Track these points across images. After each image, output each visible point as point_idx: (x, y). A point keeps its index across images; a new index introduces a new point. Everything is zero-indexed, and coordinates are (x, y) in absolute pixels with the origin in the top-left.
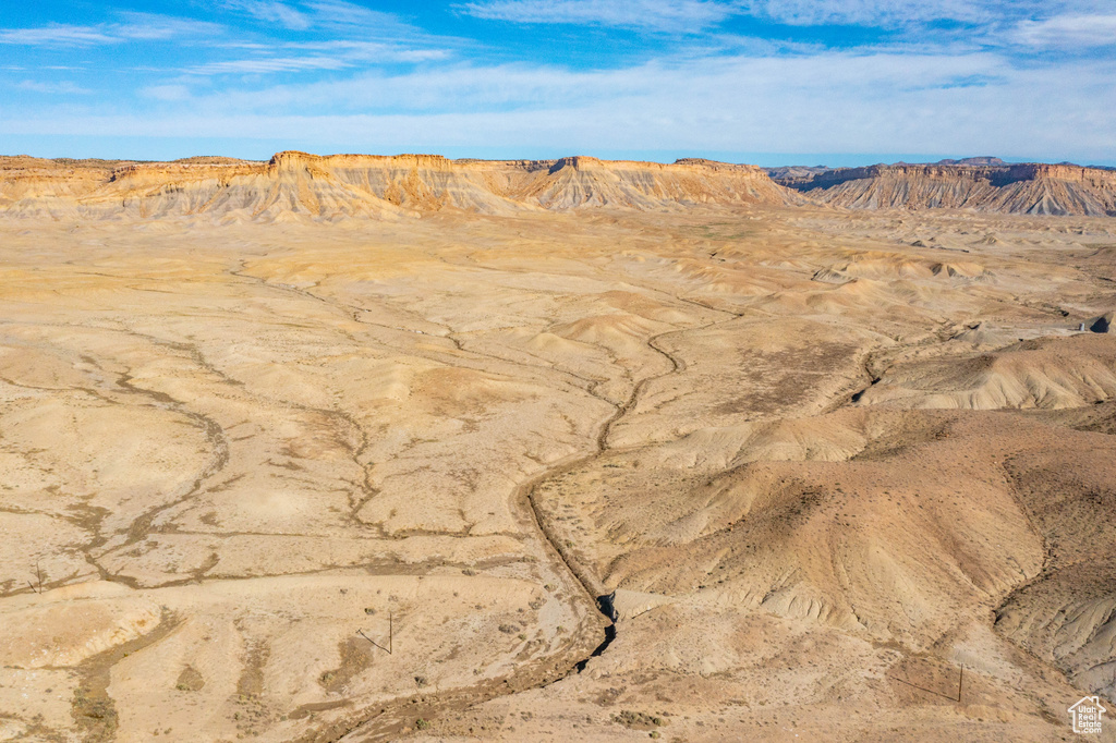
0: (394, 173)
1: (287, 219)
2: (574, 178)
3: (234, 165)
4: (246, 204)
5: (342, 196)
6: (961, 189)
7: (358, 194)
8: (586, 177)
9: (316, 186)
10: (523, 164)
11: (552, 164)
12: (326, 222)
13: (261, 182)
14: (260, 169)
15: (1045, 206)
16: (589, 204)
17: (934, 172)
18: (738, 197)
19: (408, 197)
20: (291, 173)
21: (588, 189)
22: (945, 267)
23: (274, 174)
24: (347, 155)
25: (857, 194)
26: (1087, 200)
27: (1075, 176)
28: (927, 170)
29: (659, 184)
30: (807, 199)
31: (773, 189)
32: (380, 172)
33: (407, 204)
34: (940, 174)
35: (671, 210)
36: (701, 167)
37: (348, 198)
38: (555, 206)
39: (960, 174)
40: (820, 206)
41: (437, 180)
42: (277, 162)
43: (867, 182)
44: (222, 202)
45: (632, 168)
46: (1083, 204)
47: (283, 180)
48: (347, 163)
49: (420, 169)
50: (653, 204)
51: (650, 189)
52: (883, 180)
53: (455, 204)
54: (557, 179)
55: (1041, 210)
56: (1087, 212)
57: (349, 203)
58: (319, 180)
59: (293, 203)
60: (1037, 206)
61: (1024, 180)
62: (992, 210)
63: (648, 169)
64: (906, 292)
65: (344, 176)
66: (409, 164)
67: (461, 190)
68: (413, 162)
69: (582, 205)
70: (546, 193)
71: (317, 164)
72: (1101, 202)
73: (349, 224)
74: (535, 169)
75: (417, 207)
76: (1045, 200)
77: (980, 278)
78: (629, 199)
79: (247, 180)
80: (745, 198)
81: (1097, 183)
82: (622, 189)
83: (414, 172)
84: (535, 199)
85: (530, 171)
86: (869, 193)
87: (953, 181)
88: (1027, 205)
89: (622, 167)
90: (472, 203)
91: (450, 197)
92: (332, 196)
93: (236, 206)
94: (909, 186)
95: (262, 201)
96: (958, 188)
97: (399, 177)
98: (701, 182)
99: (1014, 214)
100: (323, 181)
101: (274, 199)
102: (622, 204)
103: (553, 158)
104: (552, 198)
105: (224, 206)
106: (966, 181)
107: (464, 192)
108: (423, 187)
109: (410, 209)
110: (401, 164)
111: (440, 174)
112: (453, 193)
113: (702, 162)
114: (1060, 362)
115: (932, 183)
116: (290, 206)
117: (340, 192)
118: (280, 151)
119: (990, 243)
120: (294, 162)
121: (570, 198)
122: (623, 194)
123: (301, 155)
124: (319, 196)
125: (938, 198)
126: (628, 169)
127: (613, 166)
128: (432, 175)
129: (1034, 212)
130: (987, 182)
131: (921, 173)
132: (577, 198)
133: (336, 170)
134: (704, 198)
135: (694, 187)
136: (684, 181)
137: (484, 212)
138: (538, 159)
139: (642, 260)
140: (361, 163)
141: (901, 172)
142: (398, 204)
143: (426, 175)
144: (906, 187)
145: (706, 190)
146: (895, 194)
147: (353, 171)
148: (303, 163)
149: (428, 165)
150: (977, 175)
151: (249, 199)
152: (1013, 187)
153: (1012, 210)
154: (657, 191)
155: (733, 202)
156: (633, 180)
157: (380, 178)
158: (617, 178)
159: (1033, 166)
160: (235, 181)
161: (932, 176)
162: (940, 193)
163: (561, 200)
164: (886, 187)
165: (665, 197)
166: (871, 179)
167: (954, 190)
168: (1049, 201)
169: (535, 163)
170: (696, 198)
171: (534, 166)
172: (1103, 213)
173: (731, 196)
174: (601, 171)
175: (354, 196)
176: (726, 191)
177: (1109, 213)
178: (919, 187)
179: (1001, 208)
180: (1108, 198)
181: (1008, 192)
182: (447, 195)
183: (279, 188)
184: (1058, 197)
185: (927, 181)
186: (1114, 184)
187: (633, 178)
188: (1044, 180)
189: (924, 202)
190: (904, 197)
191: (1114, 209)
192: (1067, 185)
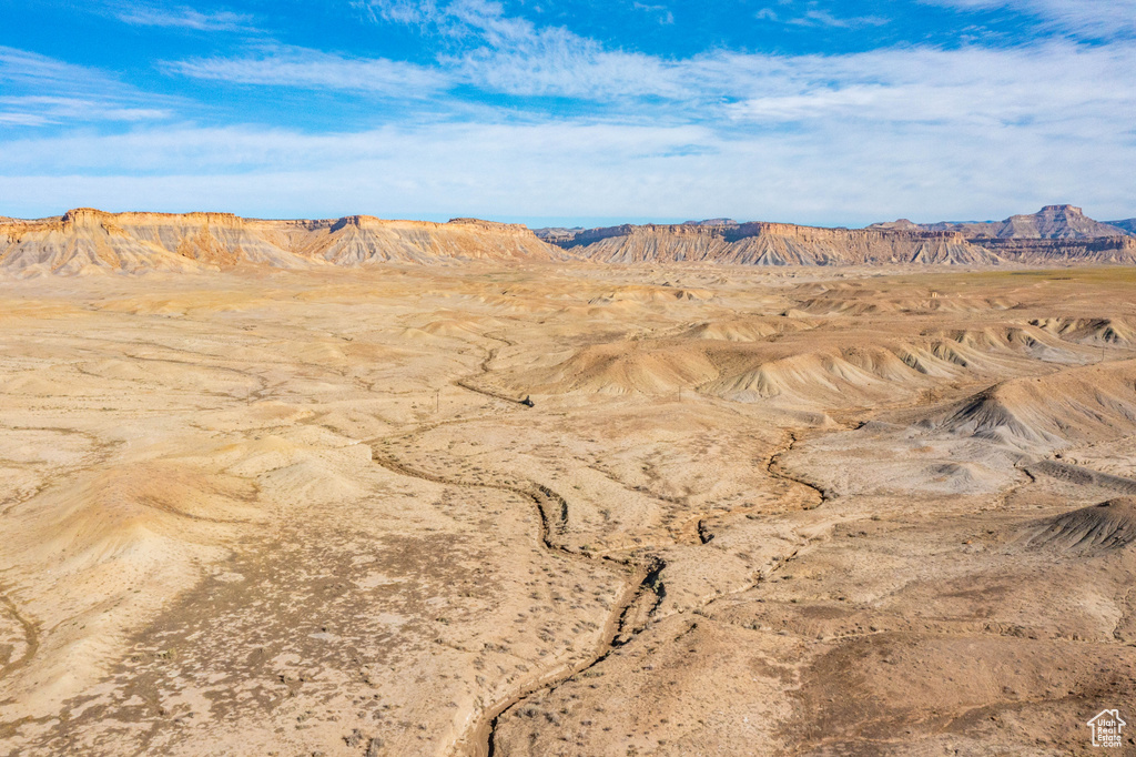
0: (185, 230)
1: (92, 272)
2: (356, 235)
4: (42, 259)
5: (140, 251)
6: (701, 245)
7: (154, 250)
8: (368, 235)
9: (113, 242)
10: (304, 223)
11: (333, 223)
12: (130, 275)
13: (55, 237)
14: (53, 227)
15: (769, 258)
16: (373, 260)
17: (678, 230)
18: (509, 253)
19: (203, 253)
20: (86, 229)
21: (371, 246)
22: (685, 294)
23: (69, 230)
24: (135, 213)
25: (614, 250)
26: (801, 252)
27: (791, 233)
28: (672, 228)
29: (436, 242)
30: (571, 255)
31: (540, 246)
32: (170, 229)
33: (203, 258)
34: (683, 231)
35: (450, 265)
36: (473, 226)
37: (146, 253)
38: (341, 261)
39: (700, 232)
40: (583, 261)
41: (229, 236)
42: (71, 219)
43: (622, 239)
44: (15, 257)
45: (408, 227)
46: (799, 256)
47: (79, 236)
48: (136, 220)
49: (211, 226)
50: (433, 260)
51: (428, 246)
52: (635, 237)
53: (249, 259)
54: (341, 236)
55: (766, 261)
56: (801, 263)
57: (149, 257)
58: (116, 236)
60: (763, 258)
61: (751, 236)
62: (727, 262)
63: (424, 228)
64: (657, 308)
65: (134, 233)
66: (200, 222)
67: (253, 246)
68: (204, 219)
69: (367, 261)
70: (330, 250)
71: (110, 221)
72: (812, 254)
73: (153, 276)
74: (315, 228)
75: (213, 262)
76: (768, 253)
77: (711, 300)
78: (410, 255)
79: (40, 236)
80: (515, 254)
81: (808, 239)
82: (402, 246)
83: (205, 229)
84: (320, 255)
85: (311, 230)
86: (624, 249)
87: (694, 237)
88: (755, 258)
89: (399, 226)
90: (266, 257)
91: (244, 253)
92: (130, 251)
93: (33, 261)
94: (658, 242)
95: (59, 255)
96: (698, 243)
97: (190, 234)
98: (475, 239)
99: (745, 265)
100: (119, 237)
101: (71, 254)
102: (404, 259)
103: (334, 217)
104: (337, 254)
105: (19, 261)
106: (705, 238)
107: (257, 247)
108: (216, 243)
109: (207, 263)
110: (190, 221)
111: (232, 231)
112: (246, 249)
113: (474, 221)
114: (747, 326)
115: (677, 239)
116: (89, 260)
117: (137, 247)
118: (73, 208)
120: (89, 218)
121: (354, 254)
122: (404, 250)
123: (95, 212)
124: (118, 251)
125: (683, 253)
126: (405, 228)
127: (391, 225)
128: (224, 232)
129: (761, 263)
130: (721, 238)
131: (667, 231)
132: (361, 254)
133: (127, 227)
134: (479, 254)
135: (468, 244)
136: (458, 239)
137: (279, 266)
138: (318, 218)
140: (150, 221)
141: (650, 230)
142: (193, 259)
143: (217, 232)
144: (655, 244)
145: (479, 247)
146: (646, 250)
147: (143, 229)
148: (98, 220)
149: (220, 223)
150: (714, 233)
151: (45, 254)
152: (743, 242)
153: (743, 262)
154: (434, 248)
155: (505, 257)
156: (411, 238)
157: (172, 235)
158: (396, 236)
159: (758, 224)
160: (27, 237)
161: (677, 234)
162: (684, 248)
163: (346, 257)
164: (639, 244)
165: (442, 254)
166: (625, 237)
167: (696, 248)
168: (772, 253)
169: (316, 222)
170: (471, 254)
171: (315, 225)
172: (814, 263)
173: (503, 252)
174: (382, 229)
175: (151, 251)
176: (497, 247)
177: (819, 263)
178: (666, 243)
179: (734, 261)
180: (818, 251)
181: (739, 247)
182: (241, 251)
183: (76, 244)
184: (779, 251)
185: (673, 238)
186: (821, 238)
187: (411, 236)
188: (767, 236)
189: (672, 257)
190: (654, 253)
191: (823, 260)
192: (785, 240)
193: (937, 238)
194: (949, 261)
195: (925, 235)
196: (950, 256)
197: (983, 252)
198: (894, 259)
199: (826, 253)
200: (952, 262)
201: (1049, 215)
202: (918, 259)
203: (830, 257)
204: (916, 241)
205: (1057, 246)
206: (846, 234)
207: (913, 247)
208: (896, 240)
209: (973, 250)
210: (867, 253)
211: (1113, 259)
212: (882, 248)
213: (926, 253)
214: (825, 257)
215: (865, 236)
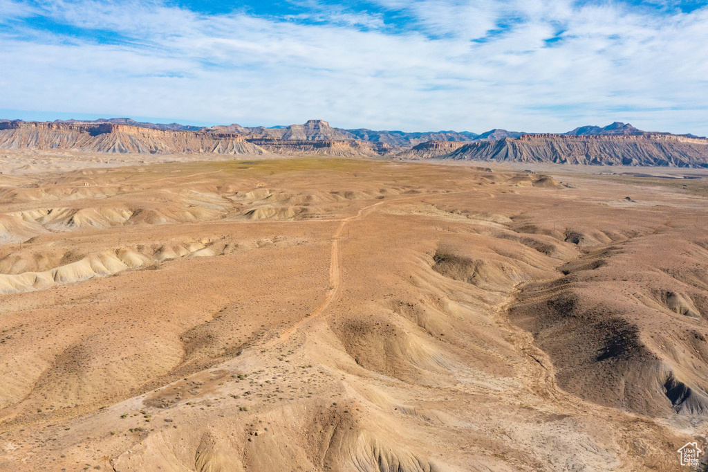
6: (72, 137)
15: (117, 148)
17: (55, 127)
25: (4, 139)
26: (140, 145)
28: (50, 125)
34: (59, 128)
39: (71, 128)
43: (11, 131)
46: (138, 147)
52: (22, 130)
55: (114, 150)
56: (139, 151)
60: (112, 148)
61: (106, 133)
62: (88, 150)
72: (147, 146)
76: (116, 144)
81: (146, 136)
86: (12, 138)
87: (67, 132)
88: (107, 147)
94: (39, 134)
96: (70, 136)
99: (99, 152)
106: (75, 133)
115: (54, 133)
125: (57, 143)
129: (110, 151)
130: (87, 133)
131: (47, 127)
141: (33, 126)
144: (37, 136)
146: (30, 139)
150: (81, 129)
152: (100, 136)
153: (99, 150)
159: (110, 125)
161: (54, 129)
162: (58, 139)
166: (14, 130)
167: (68, 138)
168: (119, 145)
172: (148, 152)
177: (152, 152)
178: (45, 135)
179: (93, 149)
180: (152, 144)
181: (98, 140)
184: (124, 143)
185: (51, 132)
186: (155, 136)
188: (117, 133)
189: (49, 145)
190: (36, 141)
191: (154, 150)
192: (129, 136)
193: (227, 138)
194: (233, 152)
195: (221, 136)
196: (234, 149)
197: (255, 147)
198: (201, 150)
199: (157, 146)
200: (235, 153)
201: (311, 125)
202: (216, 151)
203: (160, 148)
204: (216, 139)
205: (299, 144)
206: (172, 133)
207: (214, 143)
208: (204, 138)
209: (249, 146)
210: (185, 146)
211: (325, 153)
212: (195, 142)
213: (221, 147)
214: (156, 148)
215: (185, 135)
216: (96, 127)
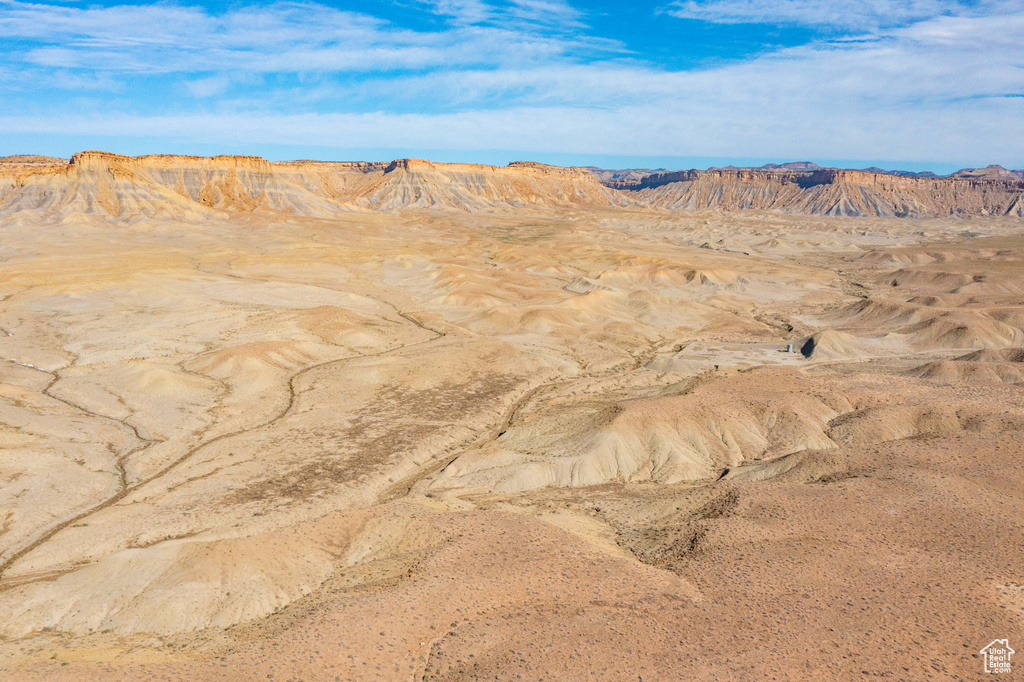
0: (211, 174)
1: (75, 220)
2: (404, 179)
3: (49, 164)
4: (40, 204)
5: (145, 197)
6: (770, 191)
7: (165, 195)
8: (416, 179)
9: (117, 187)
10: (359, 166)
11: (386, 166)
12: (120, 224)
13: (57, 181)
14: (58, 169)
15: (842, 208)
16: (416, 205)
17: (746, 176)
18: (566, 198)
19: (223, 198)
20: (91, 173)
21: (417, 190)
22: (698, 275)
23: (72, 173)
24: (162, 156)
25: (678, 196)
26: (879, 202)
27: (868, 181)
28: (740, 174)
29: (491, 185)
30: (632, 200)
31: (600, 191)
32: (196, 172)
33: (221, 205)
34: (752, 177)
35: (496, 210)
36: (532, 169)
37: (152, 198)
38: (384, 206)
39: (769, 178)
40: (643, 207)
41: (255, 181)
42: (76, 162)
43: (687, 184)
44: (14, 201)
45: (465, 170)
46: (875, 206)
47: (82, 180)
48: (162, 163)
49: (238, 170)
50: (481, 205)
51: (483, 190)
52: (700, 183)
53: (271, 205)
54: (388, 180)
55: (838, 211)
56: (878, 214)
57: (153, 203)
58: (121, 181)
59: (90, 204)
60: (835, 207)
61: (824, 184)
62: (796, 211)
63: (480, 172)
65: (158, 176)
66: (227, 165)
67: (279, 191)
68: (232, 162)
69: (410, 206)
70: (376, 193)
71: (124, 164)
72: (890, 204)
73: (143, 226)
74: (369, 170)
75: (230, 208)
76: (842, 202)
77: (730, 286)
78: (457, 200)
79: (43, 180)
80: (573, 199)
81: (887, 187)
82: (451, 190)
83: (232, 173)
84: (365, 199)
85: (365, 172)
86: (689, 194)
87: (762, 184)
88: (826, 207)
89: (455, 169)
90: (290, 203)
91: (268, 198)
92: (134, 196)
93: (28, 206)
94: (724, 188)
95: (56, 201)
96: (767, 190)
97: (216, 178)
98: (532, 183)
99: (816, 215)
100: (126, 181)
101: (70, 199)
102: (450, 205)
103: (387, 160)
104: (382, 198)
105: (15, 206)
106: (774, 185)
107: (283, 193)
108: (239, 188)
109: (222, 210)
110: (218, 165)
111: (259, 175)
112: (271, 194)
113: (533, 165)
115: (745, 185)
116: (86, 207)
117: (143, 192)
118: (80, 151)
119: (772, 246)
120: (96, 162)
121: (399, 198)
122: (452, 195)
123: (103, 155)
124: (119, 196)
125: (749, 200)
126: (462, 171)
127: (446, 169)
128: (251, 176)
129: (832, 213)
130: (792, 185)
131: (735, 177)
132: (406, 199)
133: (150, 170)
134: (533, 199)
135: (525, 189)
136: (515, 183)
137: (301, 213)
138: (373, 161)
139: (409, 265)
140: (178, 164)
141: (717, 175)
142: (211, 205)
143: (244, 176)
144: (721, 190)
145: (536, 191)
146: (711, 196)
147: (168, 172)
148: (103, 165)
149: (248, 167)
150: (784, 179)
151: (44, 198)
152: (814, 190)
153: (813, 211)
154: (489, 192)
155: (560, 202)
156: (466, 182)
157: (197, 179)
158: (447, 180)
159: (832, 171)
160: (32, 181)
161: (745, 180)
162: (751, 195)
163: (391, 201)
164: (704, 189)
165: (496, 198)
166: (690, 182)
167: (763, 197)
168: (846, 204)
169: (370, 165)
170: (526, 199)
171: (369, 168)
172: (893, 215)
173: (560, 197)
174: (431, 173)
175: (161, 197)
176: (555, 192)
177: (898, 215)
178: (733, 190)
179: (804, 210)
180: (897, 201)
181: (811, 195)
182: (264, 195)
183: (77, 189)
184: (854, 200)
185: (740, 184)
186: (902, 187)
187: (466, 180)
188: (842, 184)
189: (737, 204)
190: (719, 199)
191: (902, 211)
192: (861, 189)
198: (984, 212)
199: (906, 204)
202: (1013, 212)
203: (911, 208)
204: (1012, 192)
206: (931, 183)
207: (1008, 198)
208: (989, 190)
210: (954, 203)
212: (971, 198)
214: (905, 208)
215: (953, 185)
216: (808, 175)
